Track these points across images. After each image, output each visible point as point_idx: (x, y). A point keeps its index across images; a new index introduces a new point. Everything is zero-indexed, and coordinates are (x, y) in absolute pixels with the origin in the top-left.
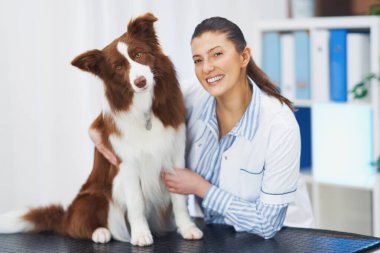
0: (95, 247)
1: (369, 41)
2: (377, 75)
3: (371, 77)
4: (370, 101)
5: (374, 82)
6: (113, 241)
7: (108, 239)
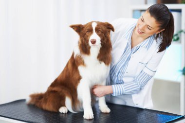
0: (61, 115)
1: (181, 15)
2: (184, 31)
3: (181, 31)
4: (180, 42)
5: (183, 34)
6: (69, 112)
7: (67, 112)
